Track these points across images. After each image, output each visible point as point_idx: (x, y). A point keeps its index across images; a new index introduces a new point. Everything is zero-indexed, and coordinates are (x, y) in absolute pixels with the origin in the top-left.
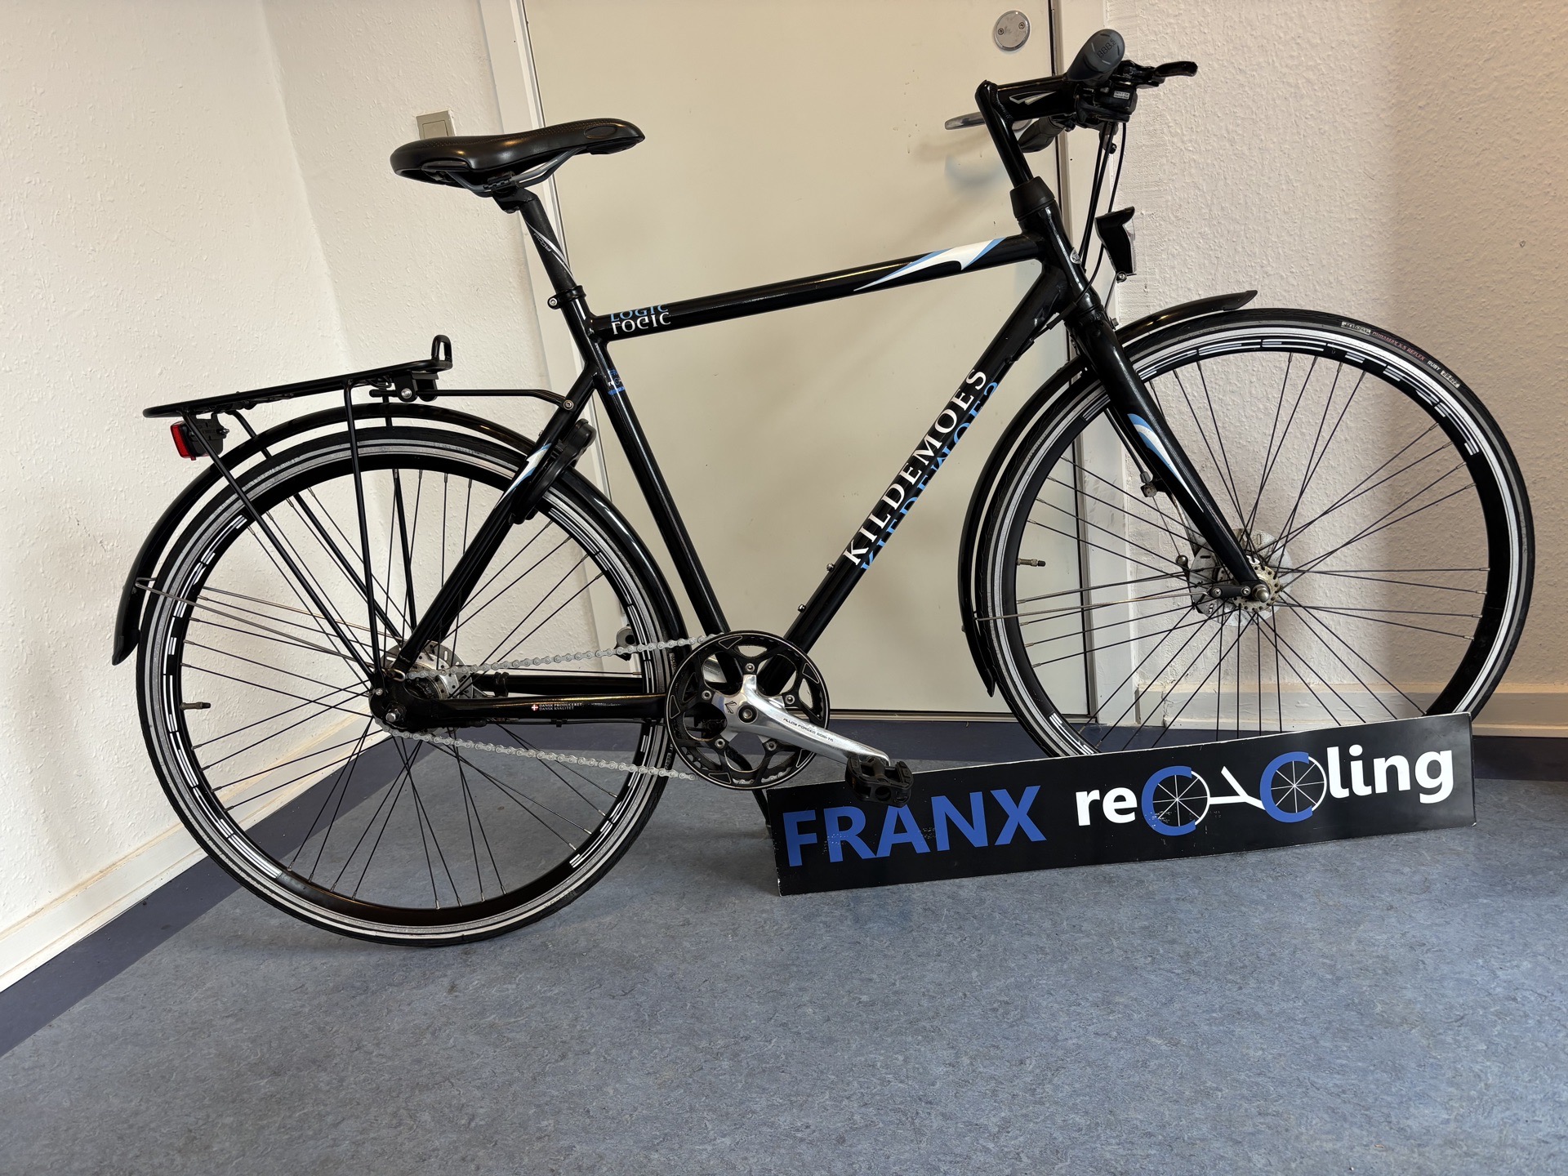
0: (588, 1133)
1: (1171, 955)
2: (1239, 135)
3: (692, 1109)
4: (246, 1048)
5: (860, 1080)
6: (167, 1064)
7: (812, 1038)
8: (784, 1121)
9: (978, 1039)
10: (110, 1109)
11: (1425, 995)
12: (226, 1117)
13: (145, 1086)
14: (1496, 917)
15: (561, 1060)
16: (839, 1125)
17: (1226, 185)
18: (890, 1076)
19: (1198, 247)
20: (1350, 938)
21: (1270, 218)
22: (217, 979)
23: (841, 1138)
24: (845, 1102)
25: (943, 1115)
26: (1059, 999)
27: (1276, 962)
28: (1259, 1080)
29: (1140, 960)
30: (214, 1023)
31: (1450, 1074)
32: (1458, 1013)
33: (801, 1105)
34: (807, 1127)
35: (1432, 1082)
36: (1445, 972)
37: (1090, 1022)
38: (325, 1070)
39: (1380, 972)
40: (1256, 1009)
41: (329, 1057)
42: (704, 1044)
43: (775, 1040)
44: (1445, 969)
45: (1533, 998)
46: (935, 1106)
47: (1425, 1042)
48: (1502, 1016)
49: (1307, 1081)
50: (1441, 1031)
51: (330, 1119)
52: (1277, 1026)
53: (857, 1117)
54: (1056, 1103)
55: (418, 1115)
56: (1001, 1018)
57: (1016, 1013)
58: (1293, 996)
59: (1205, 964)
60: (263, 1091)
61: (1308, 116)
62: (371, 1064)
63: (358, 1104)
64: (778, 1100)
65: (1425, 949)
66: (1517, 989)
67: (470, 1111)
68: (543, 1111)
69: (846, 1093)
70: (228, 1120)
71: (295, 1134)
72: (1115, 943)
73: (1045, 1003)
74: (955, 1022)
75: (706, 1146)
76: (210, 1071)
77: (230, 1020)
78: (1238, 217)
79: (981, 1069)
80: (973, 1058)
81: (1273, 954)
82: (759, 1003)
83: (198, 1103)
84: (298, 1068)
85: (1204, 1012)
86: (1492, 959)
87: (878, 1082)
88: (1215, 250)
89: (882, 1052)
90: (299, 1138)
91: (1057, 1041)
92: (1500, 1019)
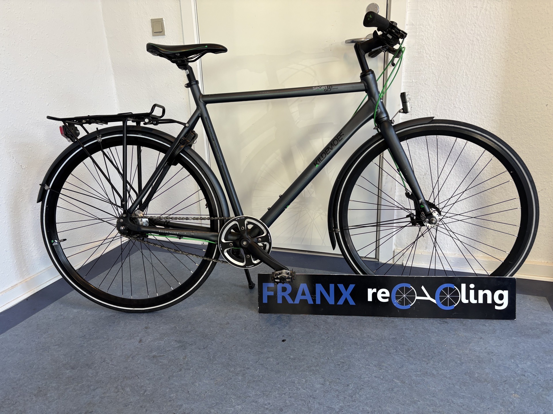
0: (188, 400)
1: (403, 349)
2: (450, 56)
3: (227, 394)
4: (62, 358)
5: (289, 387)
6: (32, 361)
7: (272, 370)
8: (261, 401)
9: (332, 375)
10: (10, 377)
11: (493, 371)
12: (54, 383)
13: (23, 369)
14: (518, 345)
15: (180, 371)
16: (281, 404)
17: (444, 74)
18: (300, 387)
19: (431, 95)
20: (467, 348)
21: (459, 87)
22: (52, 331)
23: (281, 409)
24: (283, 395)
25: (319, 403)
26: (362, 363)
27: (441, 355)
28: (434, 398)
29: (392, 351)
30: (51, 347)
31: (501, 401)
32: (505, 379)
33: (267, 395)
34: (269, 404)
35: (495, 404)
36: (500, 363)
37: (373, 372)
38: (91, 368)
39: (477, 362)
40: (433, 372)
41: (93, 363)
42: (232, 369)
43: (258, 370)
44: (500, 362)
45: (531, 376)
46: (316, 400)
47: (493, 389)
48: (520, 381)
49: (450, 400)
50: (498, 385)
51: (92, 387)
52: (440, 379)
53: (287, 402)
54: (360, 402)
55: (125, 389)
56: (341, 368)
57: (347, 366)
58: (446, 368)
59: (415, 353)
60: (67, 375)
61: (476, 52)
62: (109, 367)
63: (103, 383)
64: (259, 392)
65: (493, 354)
66: (525, 372)
67: (145, 388)
68: (172, 391)
69: (284, 392)
70: (54, 385)
71: (79, 392)
72: (383, 344)
73: (357, 364)
74: (324, 368)
75: (232, 408)
76: (48, 365)
77: (57, 347)
78: (447, 86)
79: (333, 387)
80: (330, 382)
81: (439, 352)
82: (253, 356)
83: (43, 377)
84: (81, 367)
85: (414, 371)
86: (517, 360)
87: (296, 389)
88: (438, 97)
89: (297, 377)
90: (80, 393)
91: (361, 378)
92: (519, 382)
